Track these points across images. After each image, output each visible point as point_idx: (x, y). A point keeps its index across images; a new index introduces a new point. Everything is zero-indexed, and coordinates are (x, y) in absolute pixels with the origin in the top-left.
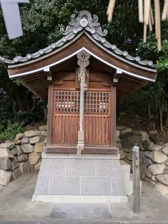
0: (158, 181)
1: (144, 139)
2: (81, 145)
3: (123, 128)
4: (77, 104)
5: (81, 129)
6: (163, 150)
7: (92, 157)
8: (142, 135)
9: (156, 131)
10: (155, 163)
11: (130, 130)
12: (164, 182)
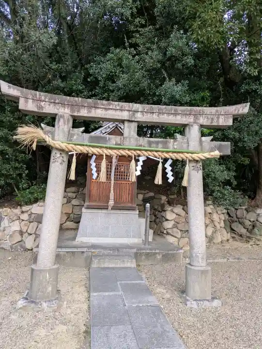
0: (168, 234)
1: (162, 202)
2: (111, 203)
3: (146, 192)
4: (109, 176)
5: (112, 191)
6: (173, 210)
7: (118, 212)
8: (161, 199)
9: (176, 196)
10: (167, 220)
11: (152, 194)
12: (172, 234)
